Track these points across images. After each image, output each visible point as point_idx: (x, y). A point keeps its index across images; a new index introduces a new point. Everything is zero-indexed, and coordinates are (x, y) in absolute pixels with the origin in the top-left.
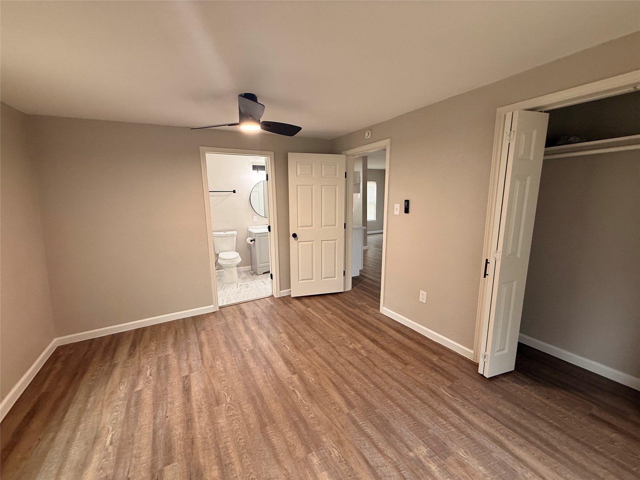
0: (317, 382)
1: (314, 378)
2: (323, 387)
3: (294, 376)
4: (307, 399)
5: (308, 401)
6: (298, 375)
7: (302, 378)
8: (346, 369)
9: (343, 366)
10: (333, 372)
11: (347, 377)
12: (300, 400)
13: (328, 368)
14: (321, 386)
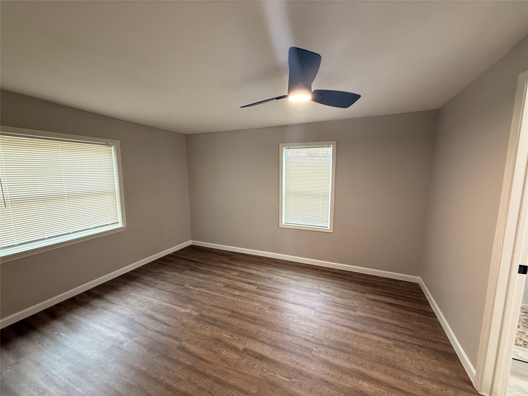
0: (218, 352)
1: (224, 355)
2: (210, 351)
3: (243, 348)
4: (218, 336)
5: (216, 335)
6: (240, 350)
7: (235, 349)
8: (195, 384)
9: (200, 388)
10: (208, 372)
11: (191, 374)
12: (223, 333)
13: (216, 374)
14: (213, 351)
